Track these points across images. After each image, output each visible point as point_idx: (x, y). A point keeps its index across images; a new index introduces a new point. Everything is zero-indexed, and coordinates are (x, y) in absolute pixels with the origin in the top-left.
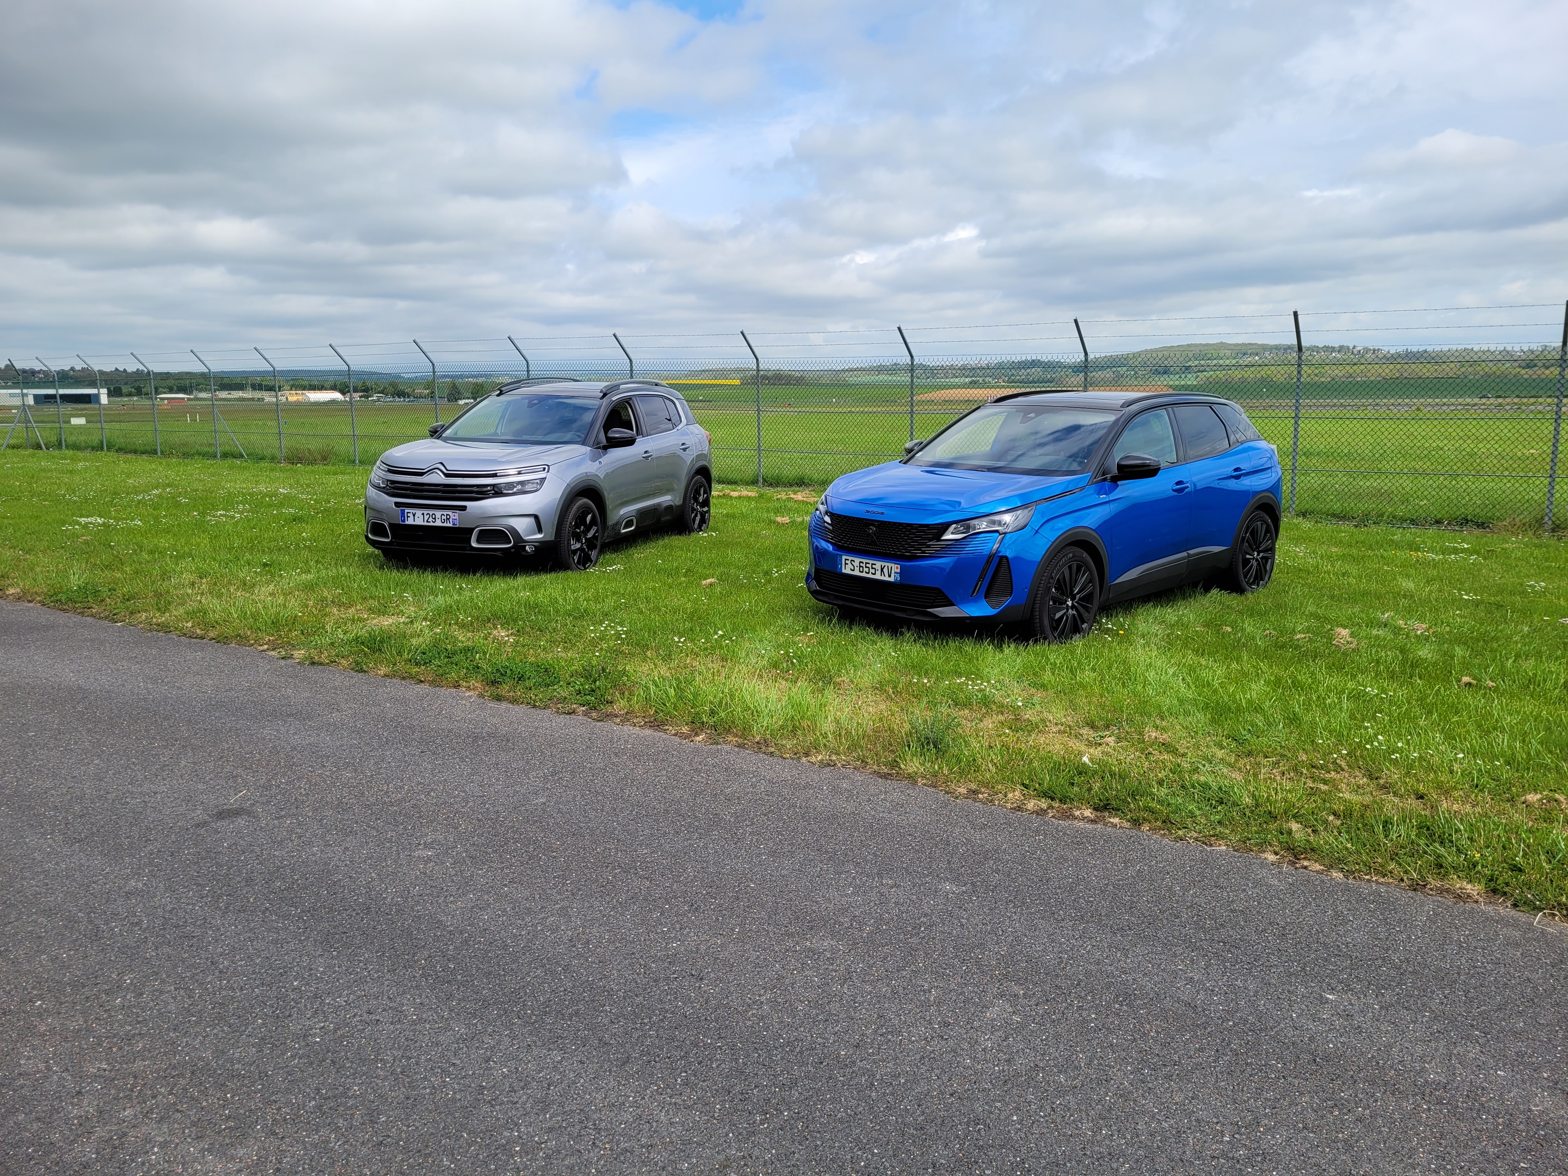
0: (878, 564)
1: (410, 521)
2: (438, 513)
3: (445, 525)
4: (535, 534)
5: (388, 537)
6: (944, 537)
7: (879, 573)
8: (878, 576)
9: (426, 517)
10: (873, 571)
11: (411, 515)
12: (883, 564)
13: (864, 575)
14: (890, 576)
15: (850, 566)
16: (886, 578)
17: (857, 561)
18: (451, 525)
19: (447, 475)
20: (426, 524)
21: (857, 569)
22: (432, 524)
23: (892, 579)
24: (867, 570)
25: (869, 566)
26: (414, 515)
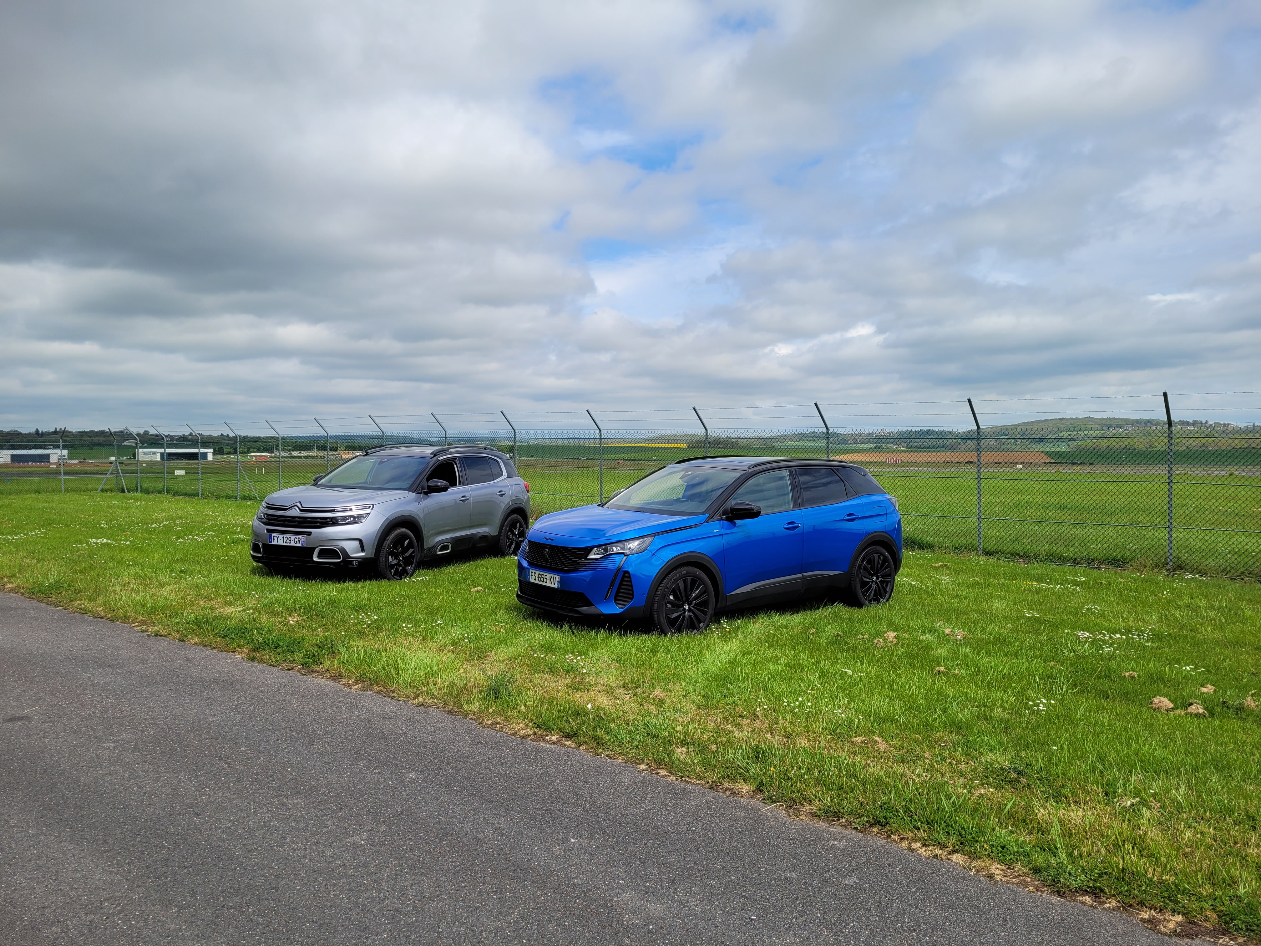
0: (549, 575)
1: (275, 542)
2: (293, 537)
3: (297, 545)
4: (358, 552)
5: (260, 553)
6: (590, 557)
7: (548, 581)
8: (548, 584)
9: (285, 540)
10: (545, 580)
11: (275, 538)
12: (551, 575)
13: (541, 583)
14: (554, 584)
15: (533, 577)
16: (552, 586)
17: (537, 573)
18: (300, 545)
19: (302, 511)
20: (285, 544)
21: (537, 579)
22: (288, 544)
23: (555, 586)
24: (542, 579)
25: (543, 576)
26: (278, 538)
